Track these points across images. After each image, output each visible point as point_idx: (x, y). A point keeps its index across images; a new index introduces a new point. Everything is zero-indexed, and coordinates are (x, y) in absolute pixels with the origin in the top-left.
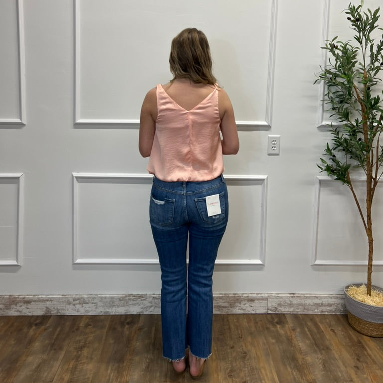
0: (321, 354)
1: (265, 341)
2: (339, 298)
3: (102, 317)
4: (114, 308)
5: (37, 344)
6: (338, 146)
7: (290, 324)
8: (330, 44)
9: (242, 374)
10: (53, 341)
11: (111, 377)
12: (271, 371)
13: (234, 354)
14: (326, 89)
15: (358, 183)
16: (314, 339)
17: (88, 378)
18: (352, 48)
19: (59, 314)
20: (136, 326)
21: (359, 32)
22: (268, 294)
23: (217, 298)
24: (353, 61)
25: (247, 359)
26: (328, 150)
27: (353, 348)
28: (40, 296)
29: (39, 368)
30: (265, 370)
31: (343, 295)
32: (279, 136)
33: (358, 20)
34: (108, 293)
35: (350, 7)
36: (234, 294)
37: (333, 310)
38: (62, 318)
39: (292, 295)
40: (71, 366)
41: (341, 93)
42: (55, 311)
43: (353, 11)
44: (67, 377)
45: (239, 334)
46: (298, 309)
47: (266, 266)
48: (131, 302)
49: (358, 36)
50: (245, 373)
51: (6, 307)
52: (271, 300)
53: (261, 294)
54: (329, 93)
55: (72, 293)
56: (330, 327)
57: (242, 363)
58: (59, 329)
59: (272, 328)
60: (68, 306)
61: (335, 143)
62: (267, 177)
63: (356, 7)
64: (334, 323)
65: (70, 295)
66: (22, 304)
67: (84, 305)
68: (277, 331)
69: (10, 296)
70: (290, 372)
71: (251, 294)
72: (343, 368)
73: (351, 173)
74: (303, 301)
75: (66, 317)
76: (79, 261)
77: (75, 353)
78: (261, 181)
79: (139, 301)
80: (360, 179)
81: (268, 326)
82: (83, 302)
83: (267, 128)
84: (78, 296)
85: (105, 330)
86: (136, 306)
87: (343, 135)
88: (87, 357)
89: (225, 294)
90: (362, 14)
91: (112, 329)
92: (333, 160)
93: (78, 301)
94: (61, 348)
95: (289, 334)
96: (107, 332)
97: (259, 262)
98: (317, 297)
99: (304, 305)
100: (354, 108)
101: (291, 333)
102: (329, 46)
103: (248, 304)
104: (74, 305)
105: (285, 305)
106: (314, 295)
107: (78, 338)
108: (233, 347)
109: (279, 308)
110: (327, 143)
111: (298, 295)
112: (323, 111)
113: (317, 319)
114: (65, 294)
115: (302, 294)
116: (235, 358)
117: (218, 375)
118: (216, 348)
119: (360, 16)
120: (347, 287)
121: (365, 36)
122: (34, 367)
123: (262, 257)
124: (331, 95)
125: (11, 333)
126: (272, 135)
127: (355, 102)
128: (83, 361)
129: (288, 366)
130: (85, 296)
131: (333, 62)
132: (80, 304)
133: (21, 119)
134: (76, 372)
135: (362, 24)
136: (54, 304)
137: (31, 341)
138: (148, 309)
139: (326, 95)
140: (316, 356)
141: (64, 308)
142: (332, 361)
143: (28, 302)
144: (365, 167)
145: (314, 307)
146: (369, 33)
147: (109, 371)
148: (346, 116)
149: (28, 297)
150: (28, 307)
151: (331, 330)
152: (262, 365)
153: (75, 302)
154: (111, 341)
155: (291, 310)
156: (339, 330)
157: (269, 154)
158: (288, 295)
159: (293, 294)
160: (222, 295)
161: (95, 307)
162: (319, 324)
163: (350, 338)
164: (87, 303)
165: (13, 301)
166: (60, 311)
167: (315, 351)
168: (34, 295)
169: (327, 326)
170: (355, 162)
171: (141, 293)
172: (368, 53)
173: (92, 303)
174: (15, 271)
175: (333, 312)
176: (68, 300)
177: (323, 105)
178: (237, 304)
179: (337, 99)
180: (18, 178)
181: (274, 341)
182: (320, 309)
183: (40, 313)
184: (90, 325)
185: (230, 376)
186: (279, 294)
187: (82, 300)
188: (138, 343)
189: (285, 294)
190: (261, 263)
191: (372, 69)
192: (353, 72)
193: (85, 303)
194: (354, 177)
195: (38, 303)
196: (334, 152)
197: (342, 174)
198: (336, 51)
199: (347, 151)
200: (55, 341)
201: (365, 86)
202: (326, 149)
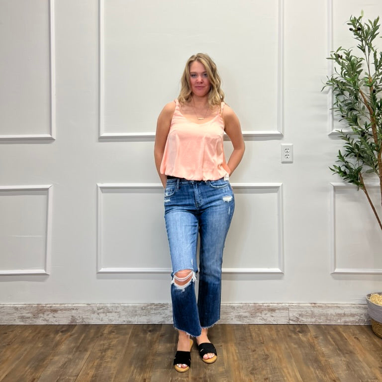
0: (345, 357)
1: (287, 346)
2: (362, 307)
3: (125, 326)
4: (136, 318)
5: (63, 347)
6: (350, 153)
7: (312, 332)
8: (334, 54)
9: (264, 372)
10: (78, 344)
11: (134, 374)
12: (293, 370)
13: (256, 356)
14: (335, 99)
15: (373, 189)
16: (337, 345)
17: (112, 374)
18: (357, 59)
19: (84, 323)
20: (158, 334)
21: (362, 41)
22: (288, 303)
23: (238, 308)
24: (358, 70)
25: (268, 360)
26: (341, 156)
27: (377, 352)
28: (66, 305)
29: (65, 366)
30: (287, 369)
31: (366, 304)
32: (291, 144)
33: (359, 29)
34: (130, 302)
35: (352, 19)
36: (255, 304)
37: (357, 320)
38: (86, 327)
39: (313, 305)
40: (95, 364)
41: (349, 101)
42: (81, 320)
43: (354, 21)
44: (92, 373)
45: (261, 340)
46: (320, 319)
47: (285, 273)
48: (153, 312)
49: (361, 45)
50: (267, 372)
51: (34, 315)
52: (292, 309)
53: (282, 303)
54: (337, 102)
55: (97, 302)
56: (353, 335)
57: (263, 363)
58: (83, 336)
59: (294, 336)
60: (92, 316)
61: (347, 150)
62: (282, 185)
63: (357, 18)
64: (358, 332)
65: (95, 304)
66: (49, 313)
67: (107, 314)
68: (300, 339)
69: (38, 304)
70: (313, 372)
71: (271, 303)
72: (367, 368)
73: (365, 179)
74: (324, 311)
75: (90, 326)
76: (102, 270)
77: (99, 354)
78: (277, 189)
79: (160, 311)
80: (375, 185)
81: (290, 334)
82: (107, 311)
83: (279, 137)
84: (102, 305)
85: (128, 336)
86: (158, 316)
87: (353, 140)
88: (111, 357)
89: (245, 303)
90: (363, 24)
91: (135, 335)
92: (346, 167)
93: (102, 310)
94: (86, 350)
95: (311, 340)
96: (130, 338)
97: (277, 270)
98: (339, 307)
99: (326, 316)
100: (363, 114)
101: (313, 340)
102: (334, 57)
103: (269, 314)
104: (98, 314)
105: (307, 316)
106: (336, 305)
107: (102, 342)
108: (254, 351)
109: (301, 318)
110: (339, 151)
111: (321, 305)
112: (333, 119)
113: (341, 329)
114: (90, 303)
115: (323, 304)
116: (257, 359)
117: (240, 372)
118: (237, 351)
119: (360, 25)
120: (369, 295)
121: (367, 44)
122: (60, 365)
123: (282, 266)
124: (340, 103)
125: (39, 338)
126: (284, 143)
127: (364, 108)
128: (107, 360)
129: (310, 367)
130: (108, 305)
131: (339, 71)
132: (104, 313)
133: (51, 135)
134: (101, 369)
135: (364, 33)
136: (79, 313)
137: (58, 344)
138: (169, 319)
139: (335, 104)
140: (340, 359)
141: (89, 316)
142: (357, 363)
143: (55, 311)
144: (378, 171)
145: (337, 318)
146: (371, 41)
147: (132, 368)
148: (355, 121)
149: (54, 305)
150: (54, 316)
151: (355, 338)
152: (284, 365)
153: (99, 311)
154: (134, 345)
155: (313, 320)
156: (363, 338)
157: (283, 163)
158: (309, 305)
159: (315, 304)
160: (242, 305)
161: (118, 316)
162: (343, 333)
163: (375, 344)
164: (111, 312)
165: (40, 310)
166: (85, 320)
167: (338, 355)
168: (60, 304)
169: (350, 335)
170: (367, 168)
171: (162, 303)
172: (372, 60)
173: (116, 312)
174: (43, 280)
175: (356, 322)
176: (93, 309)
177: (332, 113)
178: (258, 314)
179: (346, 108)
180: (47, 189)
181: (296, 346)
182: (343, 320)
183: (65, 321)
184: (113, 332)
185: (252, 373)
186: (299, 303)
187: (106, 309)
188: (160, 347)
189: (305, 303)
190: (280, 271)
191: (377, 75)
192: (359, 80)
193: (109, 312)
194: (368, 183)
195: (64, 312)
196: (346, 159)
197: (355, 177)
198: (341, 61)
199: (359, 156)
200: (80, 344)
201: (370, 89)
202: (338, 156)
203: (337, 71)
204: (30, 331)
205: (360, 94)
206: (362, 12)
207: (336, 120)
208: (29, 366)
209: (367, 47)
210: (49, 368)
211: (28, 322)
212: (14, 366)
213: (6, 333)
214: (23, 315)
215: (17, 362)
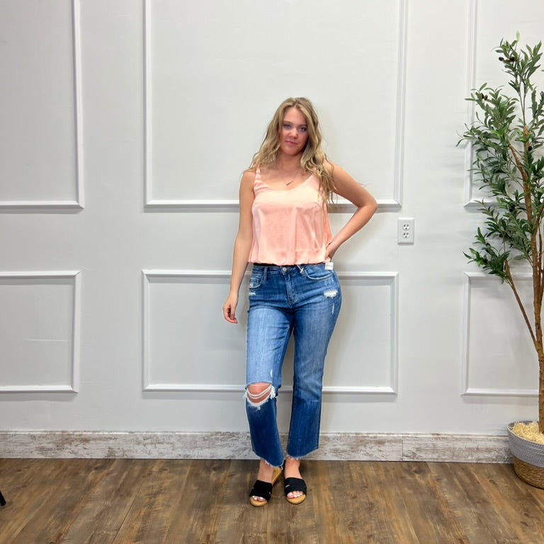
0: (476, 508)
1: (399, 492)
2: (502, 440)
3: (181, 462)
4: (196, 451)
5: (98, 490)
6: (494, 231)
7: (434, 473)
8: (476, 93)
9: (367, 527)
10: (118, 487)
11: (194, 527)
12: (406, 525)
13: (357, 505)
14: (475, 155)
15: (524, 282)
16: (466, 491)
18: (509, 99)
19: (126, 457)
20: (225, 473)
21: (516, 76)
22: (402, 434)
23: (334, 439)
24: (509, 116)
25: (373, 510)
26: (480, 236)
27: (519, 502)
28: (101, 433)
29: (101, 516)
30: (399, 524)
31: (507, 436)
32: (411, 219)
33: (512, 60)
34: (188, 430)
35: (503, 44)
36: (356, 434)
37: (494, 458)
38: (129, 462)
39: (436, 436)
40: (142, 514)
41: (495, 160)
42: (120, 453)
43: (506, 48)
44: (137, 526)
45: (364, 483)
46: (444, 455)
47: (399, 394)
48: (219, 443)
49: (514, 81)
50: (371, 527)
51: (58, 446)
52: (406, 442)
53: (393, 434)
54: (478, 160)
55: (142, 429)
56: (488, 478)
57: (367, 515)
58: (125, 474)
59: (409, 478)
60: (137, 447)
61: (489, 227)
62: (398, 275)
63: (510, 43)
64: (495, 473)
65: (140, 432)
66: (78, 443)
67: (157, 445)
68: (416, 480)
69: (63, 432)
70: (432, 527)
71: (379, 434)
72: (505, 524)
73: (512, 267)
74: (450, 445)
75: (134, 461)
76: (150, 387)
77: (148, 500)
78: (389, 280)
79: (229, 441)
80: (526, 276)
81: (403, 475)
82: (156, 441)
83: (396, 208)
84: (150, 433)
85: (185, 476)
86: (225, 448)
87: (498, 214)
88: (163, 505)
89: (344, 433)
90: (518, 52)
91: (194, 475)
92: (487, 251)
93: (149, 440)
94: (129, 494)
95: (431, 484)
96: (188, 478)
97: (389, 389)
98: (470, 440)
99: (453, 451)
100: (513, 179)
101: (434, 483)
102: (476, 97)
103: (376, 448)
104: (145, 445)
105: (427, 450)
106: (466, 437)
107: (150, 484)
108: (355, 497)
109: (418, 454)
110: (479, 228)
111: (446, 436)
112: (472, 184)
113: (472, 469)
114: (133, 431)
115: (449, 435)
116: (358, 509)
117: (335, 527)
118: (332, 498)
119: (514, 53)
120: (512, 425)
121: (523, 80)
123: (394, 384)
124: (481, 162)
125: (65, 477)
126: (403, 217)
127: (514, 170)
128: (157, 509)
129: (429, 520)
130: (158, 434)
131: (482, 117)
132: (152, 444)
133: (77, 202)
134: (149, 521)
135: (519, 65)
136: (119, 444)
137: (91, 486)
138: (241, 452)
139: (475, 163)
140: (469, 510)
141: (132, 448)
142: (491, 516)
143: (86, 440)
144: (531, 257)
145: (467, 453)
146: (528, 77)
147: (191, 520)
148: (501, 188)
149: (85, 433)
150: (85, 447)
151: (490, 481)
152: (394, 517)
153: (146, 442)
154: (194, 488)
155: (435, 456)
156: (502, 482)
157: (400, 244)
158: (430, 436)
159: (438, 435)
160: (339, 435)
161: (172, 448)
162: (474, 474)
163: (517, 490)
164: (162, 443)
165: (66, 439)
166: (126, 453)
167: (467, 504)
168: (93, 432)
169: (485, 476)
170: (517, 253)
171: (231, 431)
172: (529, 103)
173: (168, 443)
174: (69, 400)
175: (493, 460)
176: (138, 439)
177: (471, 176)
178: (360, 448)
179: (490, 168)
180: (73, 277)
181: (410, 492)
182: (475, 456)
183: (100, 455)
184: (165, 470)
185: (351, 529)
186: (417, 434)
187: (155, 438)
188: (228, 491)
189: (425, 434)
190: (392, 391)
191: (536, 125)
192: (510, 131)
193: (159, 443)
194: (517, 273)
195: (98, 442)
196: (488, 240)
197: (499, 266)
198: (486, 103)
199: (505, 236)
200: (121, 486)
201: (525, 146)
202: (477, 236)
203: (479, 117)
204: (53, 468)
205: (510, 151)
206: (518, 35)
207: (476, 185)
208: (53, 516)
209: (522, 83)
210: (80, 519)
211: (50, 455)
212: (32, 516)
213: (20, 470)
214: (43, 445)
215: (37, 510)
